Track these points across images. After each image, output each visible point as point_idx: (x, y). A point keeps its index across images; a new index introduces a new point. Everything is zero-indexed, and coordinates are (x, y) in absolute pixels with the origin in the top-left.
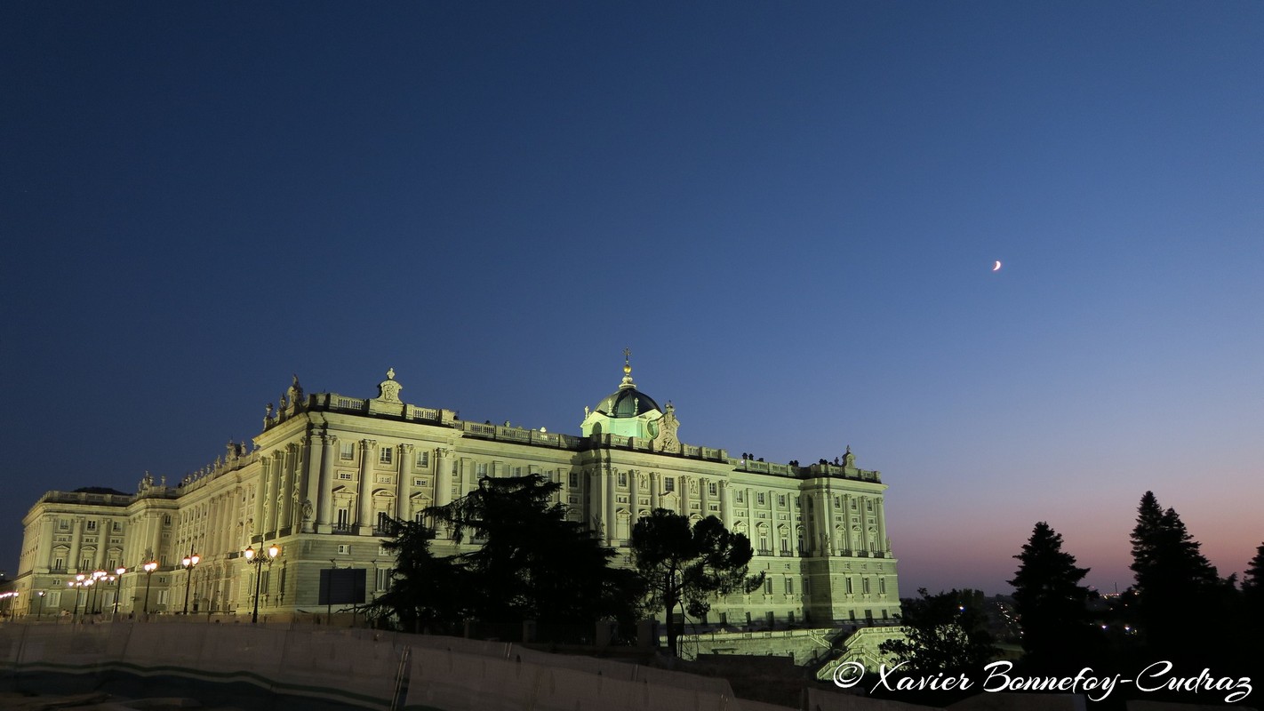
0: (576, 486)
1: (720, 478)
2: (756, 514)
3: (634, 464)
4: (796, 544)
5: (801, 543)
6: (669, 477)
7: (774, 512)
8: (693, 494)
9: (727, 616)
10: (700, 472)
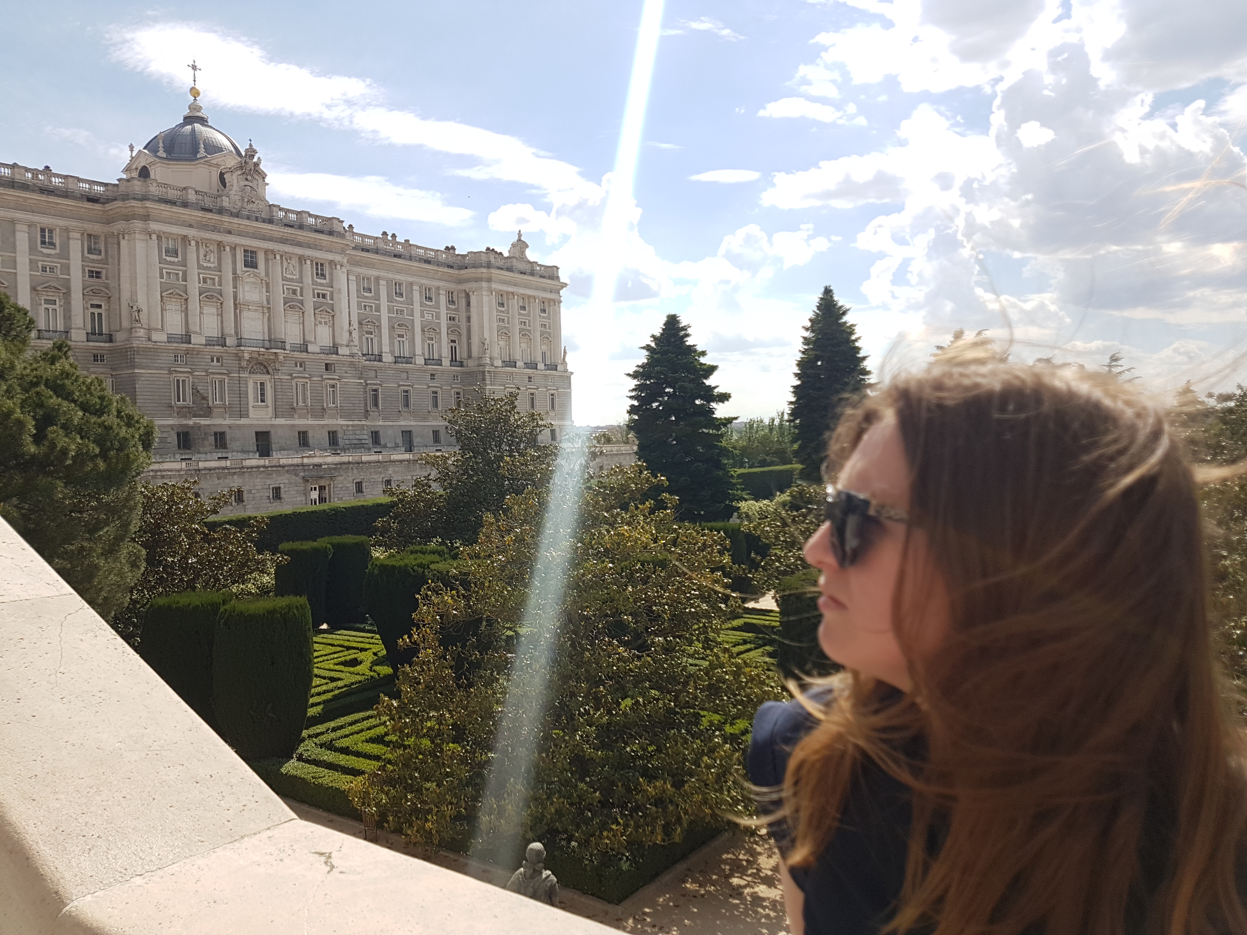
0: (100, 254)
1: (330, 256)
2: (390, 310)
3: (191, 226)
4: (446, 352)
5: (453, 350)
6: (250, 249)
7: (417, 307)
8: (288, 276)
9: (340, 435)
10: (299, 244)
